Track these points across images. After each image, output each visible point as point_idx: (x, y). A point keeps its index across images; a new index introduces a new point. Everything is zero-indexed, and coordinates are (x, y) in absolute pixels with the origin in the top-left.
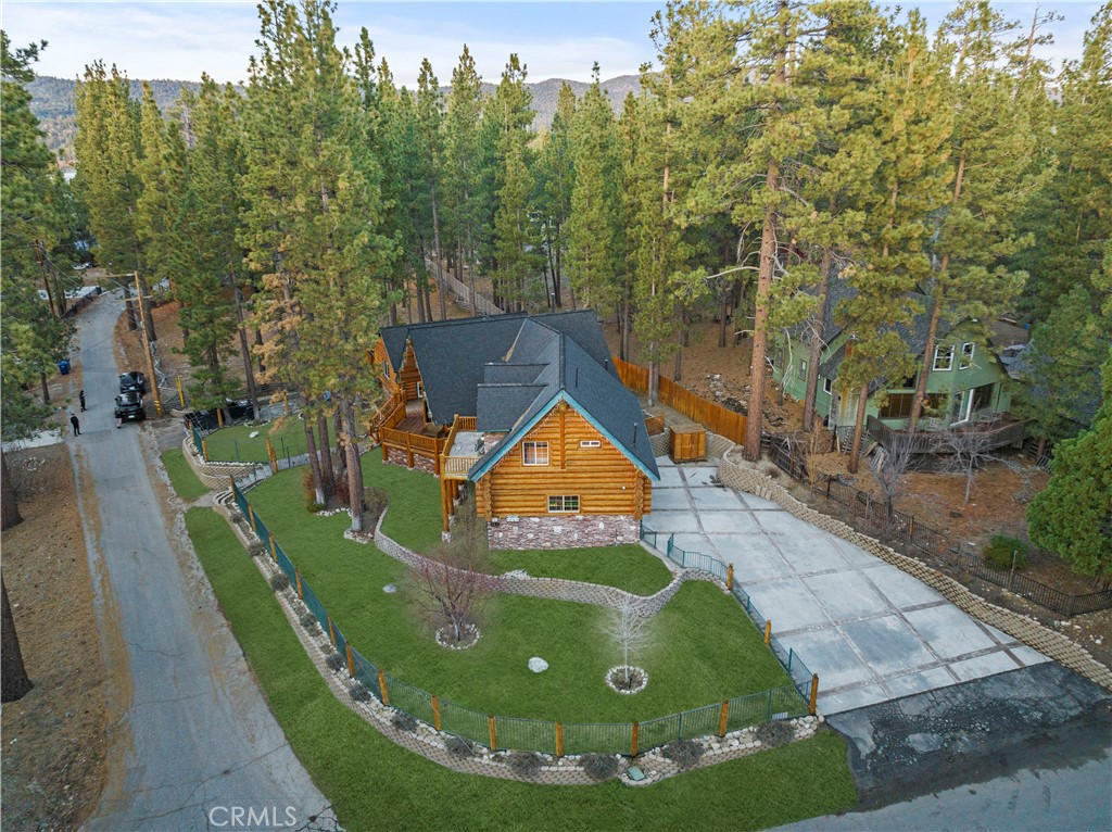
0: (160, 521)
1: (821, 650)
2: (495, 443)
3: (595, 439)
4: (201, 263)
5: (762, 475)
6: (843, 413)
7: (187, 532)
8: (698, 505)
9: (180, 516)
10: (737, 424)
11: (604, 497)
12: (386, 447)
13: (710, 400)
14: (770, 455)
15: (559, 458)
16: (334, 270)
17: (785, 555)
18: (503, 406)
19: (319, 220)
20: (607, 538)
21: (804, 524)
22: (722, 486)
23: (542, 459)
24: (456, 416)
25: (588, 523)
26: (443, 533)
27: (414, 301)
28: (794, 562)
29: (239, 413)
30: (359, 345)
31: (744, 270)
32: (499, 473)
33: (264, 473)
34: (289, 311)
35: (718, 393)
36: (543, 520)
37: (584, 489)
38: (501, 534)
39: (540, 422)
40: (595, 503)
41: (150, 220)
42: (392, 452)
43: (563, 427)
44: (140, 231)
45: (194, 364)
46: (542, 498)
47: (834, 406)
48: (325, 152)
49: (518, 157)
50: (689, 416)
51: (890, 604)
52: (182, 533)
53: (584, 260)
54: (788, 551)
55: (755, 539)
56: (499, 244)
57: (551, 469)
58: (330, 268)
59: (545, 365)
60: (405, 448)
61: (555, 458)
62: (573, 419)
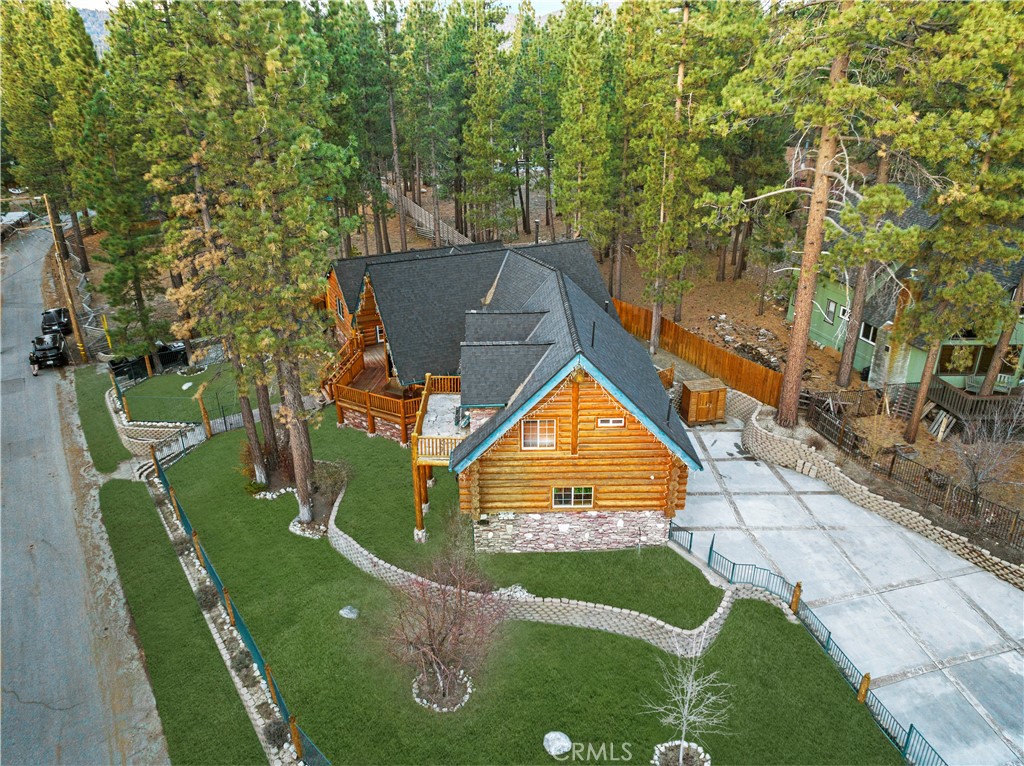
0: (68, 499)
1: (933, 709)
2: (484, 421)
3: (619, 416)
4: (116, 184)
5: (805, 446)
6: (891, 367)
7: (100, 515)
8: (732, 487)
9: (95, 492)
10: (766, 380)
11: (626, 488)
12: (341, 408)
13: (719, 345)
14: (807, 419)
15: (569, 440)
16: (264, 188)
17: (854, 559)
18: (495, 371)
19: (240, 117)
20: (626, 539)
21: (865, 513)
22: (752, 459)
23: (547, 441)
24: (428, 375)
25: (603, 521)
26: (416, 531)
27: (371, 228)
28: (866, 569)
29: (171, 358)
30: (302, 291)
31: (788, 193)
32: (490, 460)
33: (196, 437)
34: (209, 244)
35: (728, 338)
36: (546, 517)
37: (600, 479)
38: (491, 535)
39: (549, 395)
40: (613, 496)
41: (70, 135)
42: (348, 414)
43: (576, 401)
44: (61, 149)
45: (114, 304)
46: (545, 490)
47: (878, 357)
48: (246, 17)
49: (491, 57)
50: (700, 367)
51: (1004, 634)
52: (95, 516)
53: (576, 179)
54: (855, 554)
55: (812, 536)
56: (467, 160)
57: (559, 454)
58: (260, 185)
59: (543, 313)
60: (365, 411)
61: (564, 440)
62: (590, 390)
